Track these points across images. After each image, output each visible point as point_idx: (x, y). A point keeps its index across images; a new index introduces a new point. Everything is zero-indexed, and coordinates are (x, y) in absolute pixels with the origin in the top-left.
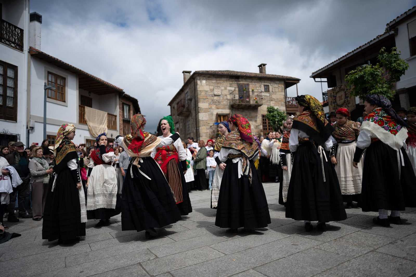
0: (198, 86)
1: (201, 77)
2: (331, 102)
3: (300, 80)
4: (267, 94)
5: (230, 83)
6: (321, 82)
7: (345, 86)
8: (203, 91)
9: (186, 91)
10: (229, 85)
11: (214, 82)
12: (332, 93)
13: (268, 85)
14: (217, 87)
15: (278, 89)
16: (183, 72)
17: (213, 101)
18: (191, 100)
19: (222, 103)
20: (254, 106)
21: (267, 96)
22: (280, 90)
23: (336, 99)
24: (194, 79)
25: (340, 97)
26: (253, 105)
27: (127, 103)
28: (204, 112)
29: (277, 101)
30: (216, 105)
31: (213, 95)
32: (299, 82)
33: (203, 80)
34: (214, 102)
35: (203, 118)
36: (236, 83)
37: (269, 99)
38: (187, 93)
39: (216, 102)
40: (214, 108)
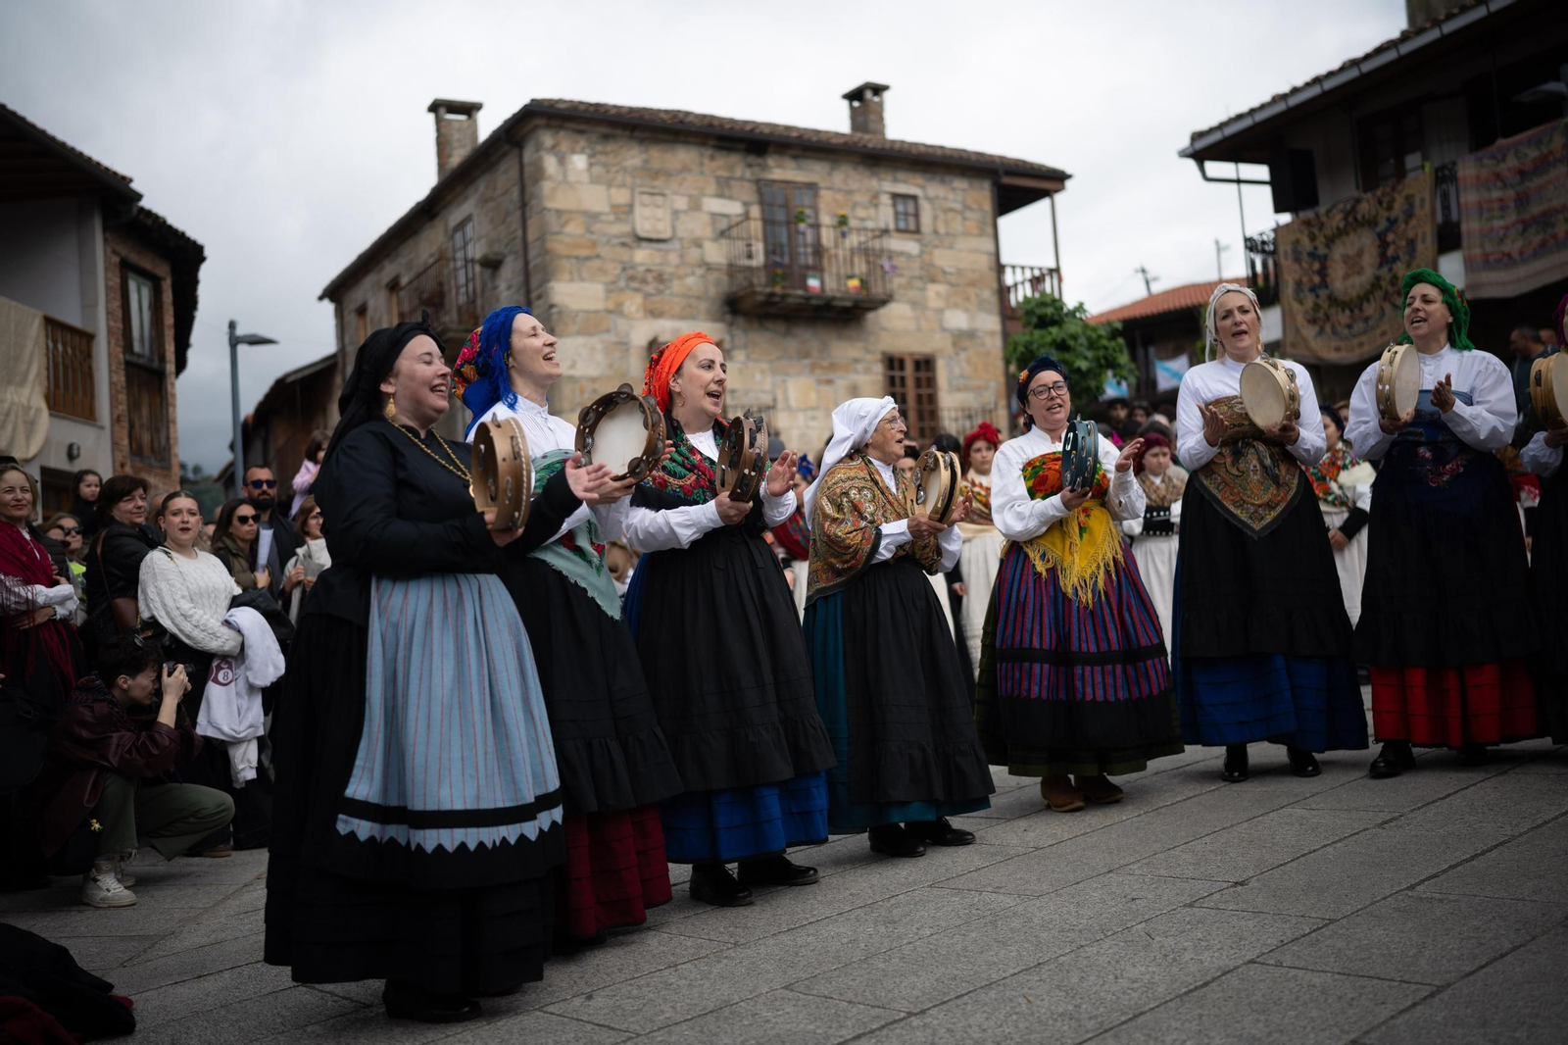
0: (546, 186)
1: (562, 134)
2: (1299, 284)
3: (1069, 177)
4: (910, 246)
5: (718, 179)
6: (1239, 181)
7: (1380, 202)
8: (571, 212)
9: (455, 216)
10: (712, 188)
11: (635, 169)
12: (1306, 241)
13: (914, 198)
14: (652, 194)
15: (965, 219)
16: (435, 107)
17: (630, 272)
18: (492, 264)
19: (676, 286)
20: (848, 304)
21: (909, 256)
22: (972, 225)
23: (1330, 271)
24: (519, 145)
25: (1353, 264)
26: (841, 299)
27: (147, 263)
28: (579, 333)
29: (961, 286)
30: (647, 296)
31: (628, 240)
32: (1061, 188)
33: (573, 152)
34: (632, 278)
35: (573, 366)
36: (748, 174)
37: (917, 273)
38: (461, 226)
39: (644, 281)
40: (633, 309)
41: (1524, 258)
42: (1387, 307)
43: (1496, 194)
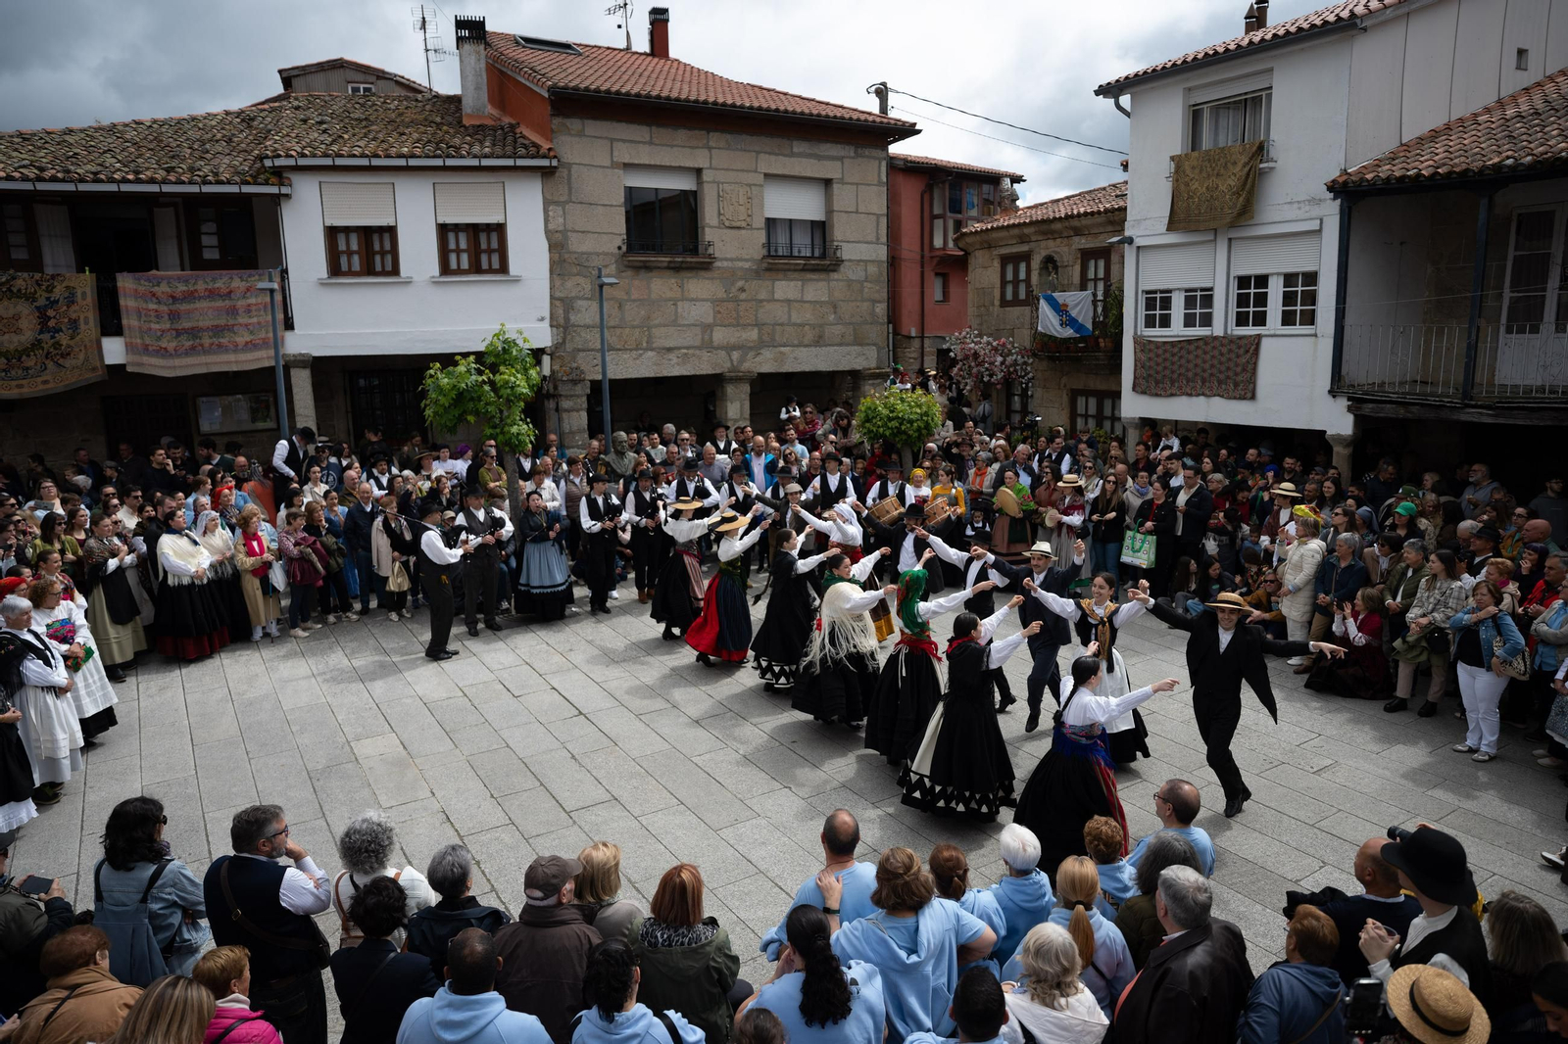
7: (38, 284)
41: (176, 353)
42: (50, 365)
43: (152, 306)
